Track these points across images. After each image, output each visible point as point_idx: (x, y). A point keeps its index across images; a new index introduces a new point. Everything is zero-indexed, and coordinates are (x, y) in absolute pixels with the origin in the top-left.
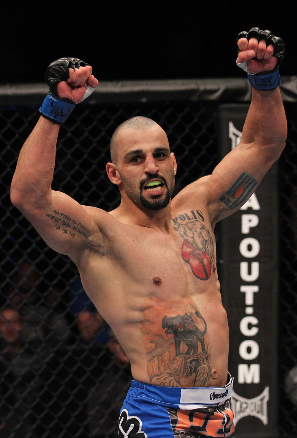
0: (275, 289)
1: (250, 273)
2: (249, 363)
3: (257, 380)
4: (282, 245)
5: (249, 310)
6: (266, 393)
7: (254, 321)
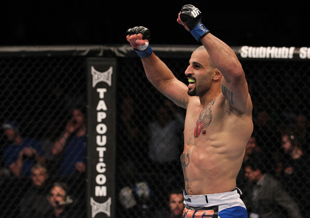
0: (114, 149)
1: (101, 141)
2: (101, 186)
3: (105, 194)
4: (118, 128)
5: (101, 160)
6: (109, 201)
7: (104, 165)
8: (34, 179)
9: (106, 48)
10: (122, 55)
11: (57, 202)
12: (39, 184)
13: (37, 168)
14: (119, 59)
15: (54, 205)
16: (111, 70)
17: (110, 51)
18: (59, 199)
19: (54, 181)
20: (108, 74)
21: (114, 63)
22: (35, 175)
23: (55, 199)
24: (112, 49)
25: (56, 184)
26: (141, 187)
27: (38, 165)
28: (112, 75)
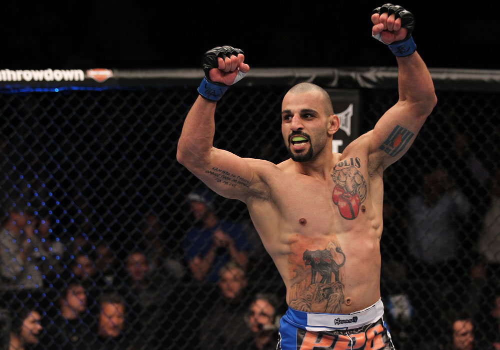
8: (224, 286)
9: (343, 74)
10: (369, 86)
11: (260, 326)
12: (231, 295)
13: (228, 269)
14: (364, 91)
15: (255, 330)
16: (350, 109)
17: (351, 78)
18: (263, 320)
19: (256, 291)
20: (346, 115)
21: (356, 98)
22: (224, 280)
23: (256, 320)
24: (353, 75)
25: (259, 295)
26: (397, 303)
27: (231, 265)
28: (352, 118)
